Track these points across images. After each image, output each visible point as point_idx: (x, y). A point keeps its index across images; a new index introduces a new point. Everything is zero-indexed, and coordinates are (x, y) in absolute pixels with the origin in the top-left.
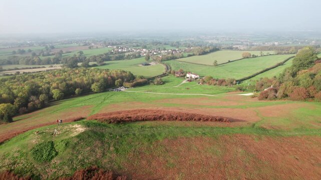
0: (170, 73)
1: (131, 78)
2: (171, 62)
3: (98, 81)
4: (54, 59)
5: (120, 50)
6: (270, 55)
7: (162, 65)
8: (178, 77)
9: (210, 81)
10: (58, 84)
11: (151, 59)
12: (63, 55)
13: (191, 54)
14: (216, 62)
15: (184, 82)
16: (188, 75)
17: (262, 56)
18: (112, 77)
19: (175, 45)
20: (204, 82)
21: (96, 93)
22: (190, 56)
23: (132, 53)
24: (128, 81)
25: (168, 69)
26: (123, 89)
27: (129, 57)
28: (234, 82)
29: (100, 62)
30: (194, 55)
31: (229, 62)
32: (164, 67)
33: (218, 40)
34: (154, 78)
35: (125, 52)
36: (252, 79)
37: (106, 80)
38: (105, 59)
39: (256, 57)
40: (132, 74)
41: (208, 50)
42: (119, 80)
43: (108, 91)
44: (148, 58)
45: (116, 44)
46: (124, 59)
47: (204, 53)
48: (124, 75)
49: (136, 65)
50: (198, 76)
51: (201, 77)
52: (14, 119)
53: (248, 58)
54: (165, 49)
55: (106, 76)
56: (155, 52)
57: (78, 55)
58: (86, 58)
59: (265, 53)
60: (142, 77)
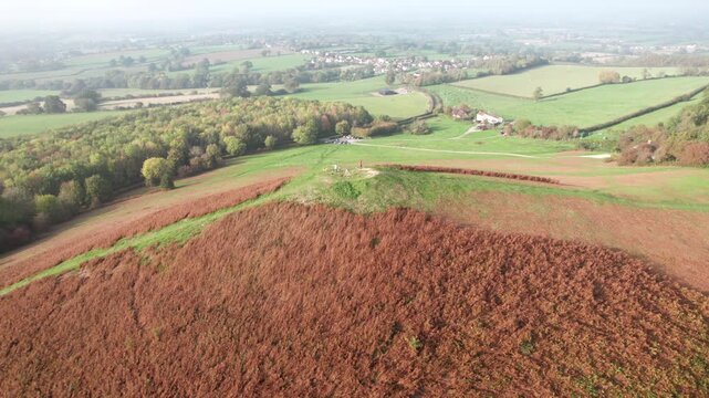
0: (441, 111)
1: (365, 119)
2: (442, 90)
3: (303, 124)
4: (197, 77)
5: (328, 61)
6: (667, 76)
7: (422, 94)
8: (457, 120)
9: (526, 128)
10: (232, 127)
11: (397, 81)
12: (210, 68)
13: (485, 71)
14: (539, 90)
15: (472, 130)
16: (479, 117)
17: (645, 79)
18: (328, 116)
19: (448, 51)
20: (512, 131)
21: (302, 145)
22: (481, 75)
23: (354, 67)
24: (360, 125)
25: (435, 103)
26: (351, 141)
27: (348, 76)
28: (575, 133)
29: (292, 85)
30: (490, 74)
31: (569, 91)
32: (429, 99)
33: (546, 39)
34: (409, 121)
35: (338, 65)
36: (615, 128)
37: (318, 122)
38: (301, 79)
39: (630, 81)
40: (367, 112)
41: (522, 63)
42: (343, 122)
43: (323, 143)
44: (391, 79)
45: (318, 47)
46: (338, 80)
47: (514, 70)
48: (351, 112)
49: (366, 93)
50: (501, 120)
51: (507, 121)
52: (176, 183)
53: (611, 83)
54: (426, 60)
55: (317, 113)
56: (406, 65)
57: (242, 69)
58: (259, 76)
59: (654, 72)
60: (386, 119)
